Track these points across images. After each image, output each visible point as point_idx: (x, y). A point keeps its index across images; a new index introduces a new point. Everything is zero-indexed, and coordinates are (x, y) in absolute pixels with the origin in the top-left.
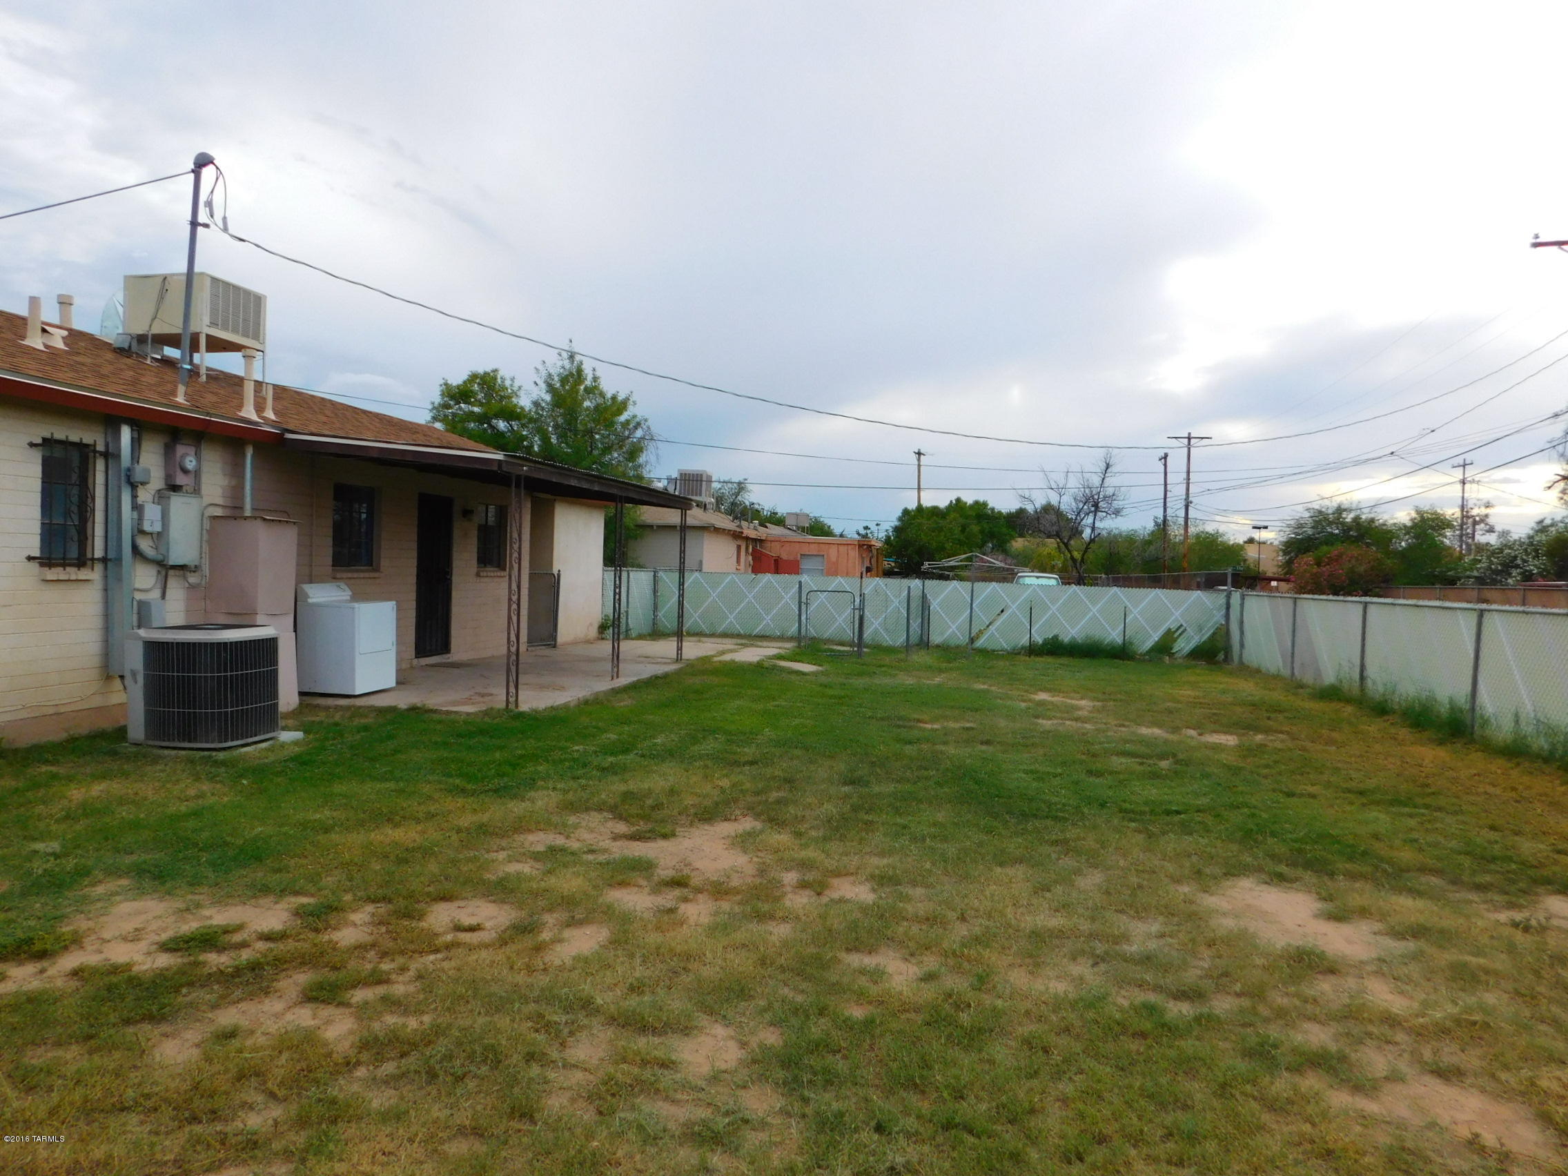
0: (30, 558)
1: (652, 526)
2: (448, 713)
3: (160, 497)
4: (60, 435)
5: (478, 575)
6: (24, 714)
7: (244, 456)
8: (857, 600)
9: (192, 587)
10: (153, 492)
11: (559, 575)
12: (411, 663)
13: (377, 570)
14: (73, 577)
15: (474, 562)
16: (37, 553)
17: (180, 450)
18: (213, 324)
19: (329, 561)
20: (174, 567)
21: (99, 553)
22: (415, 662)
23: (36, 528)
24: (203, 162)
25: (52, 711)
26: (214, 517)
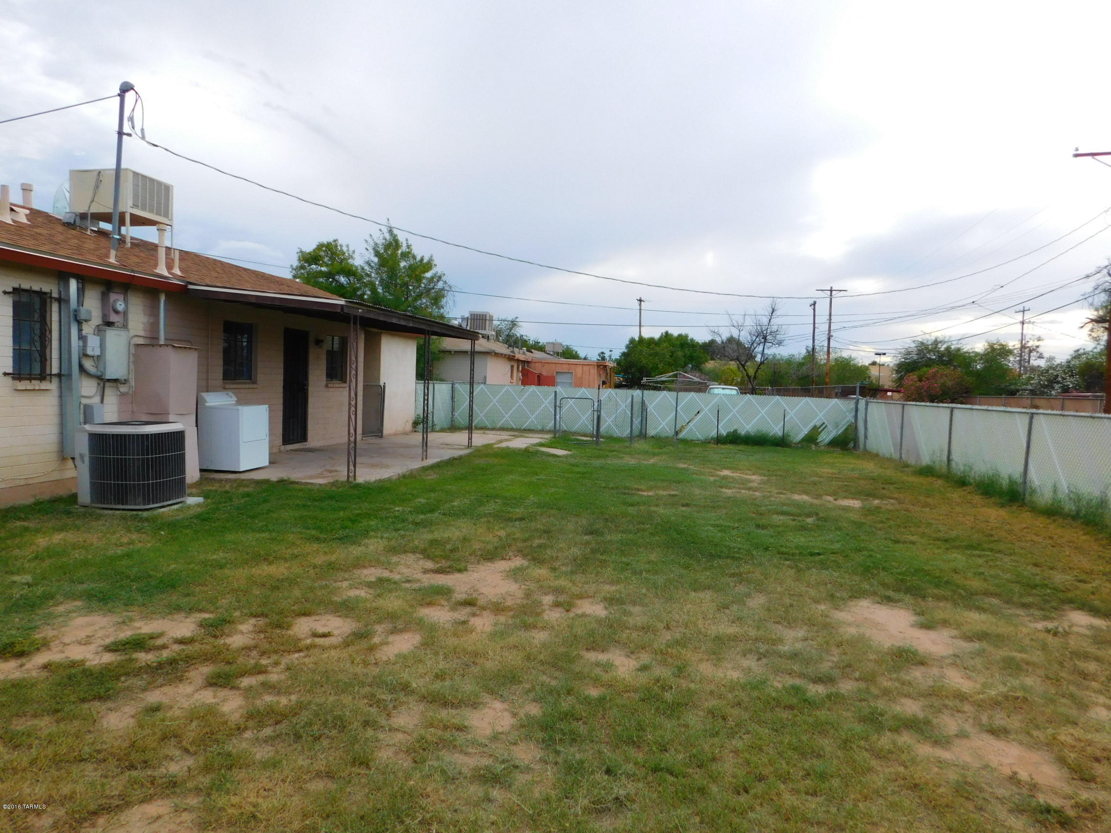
0: (5, 374)
1: (450, 352)
2: (306, 484)
3: (99, 331)
4: (26, 285)
5: (327, 386)
7: (159, 300)
8: (596, 404)
9: (122, 395)
10: (94, 327)
11: (384, 387)
12: (279, 449)
13: (255, 383)
14: (37, 388)
15: (324, 377)
16: (10, 370)
17: (113, 297)
18: (135, 206)
19: (220, 375)
20: (109, 380)
21: (55, 370)
22: (283, 448)
23: (9, 352)
24: (126, 88)
25: (22, 483)
26: (138, 345)
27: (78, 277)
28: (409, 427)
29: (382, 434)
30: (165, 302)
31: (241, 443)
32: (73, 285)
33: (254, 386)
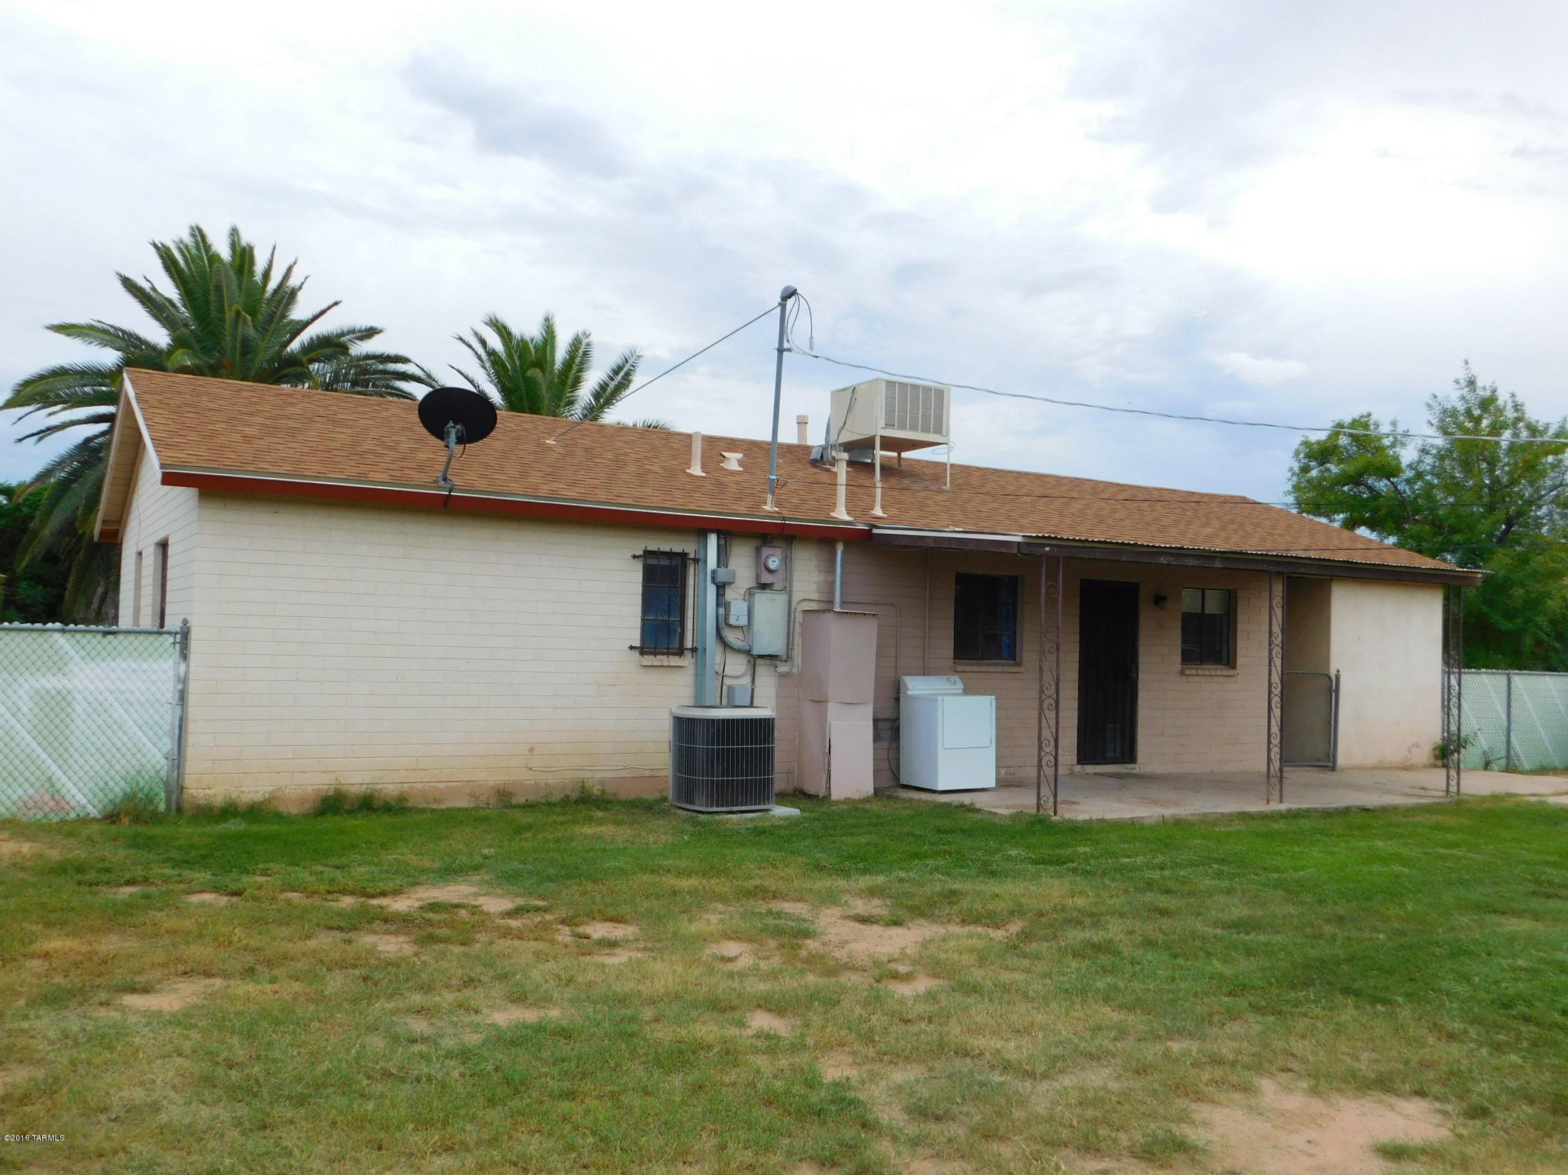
0: (631, 648)
3: (750, 593)
4: (653, 547)
5: (1182, 673)
6: (625, 774)
7: (834, 553)
9: (782, 675)
10: (743, 592)
11: (1338, 678)
12: (1071, 769)
13: (1019, 664)
14: (665, 664)
15: (1178, 658)
16: (638, 643)
17: (766, 551)
18: (889, 425)
19: (950, 653)
20: (762, 657)
21: (689, 644)
22: (1078, 768)
23: (638, 623)
24: (789, 294)
25: (647, 774)
26: (806, 611)
27: (719, 533)
28: (1424, 754)
29: (1335, 762)
30: (844, 553)
31: (940, 749)
32: (712, 540)
33: (1021, 669)
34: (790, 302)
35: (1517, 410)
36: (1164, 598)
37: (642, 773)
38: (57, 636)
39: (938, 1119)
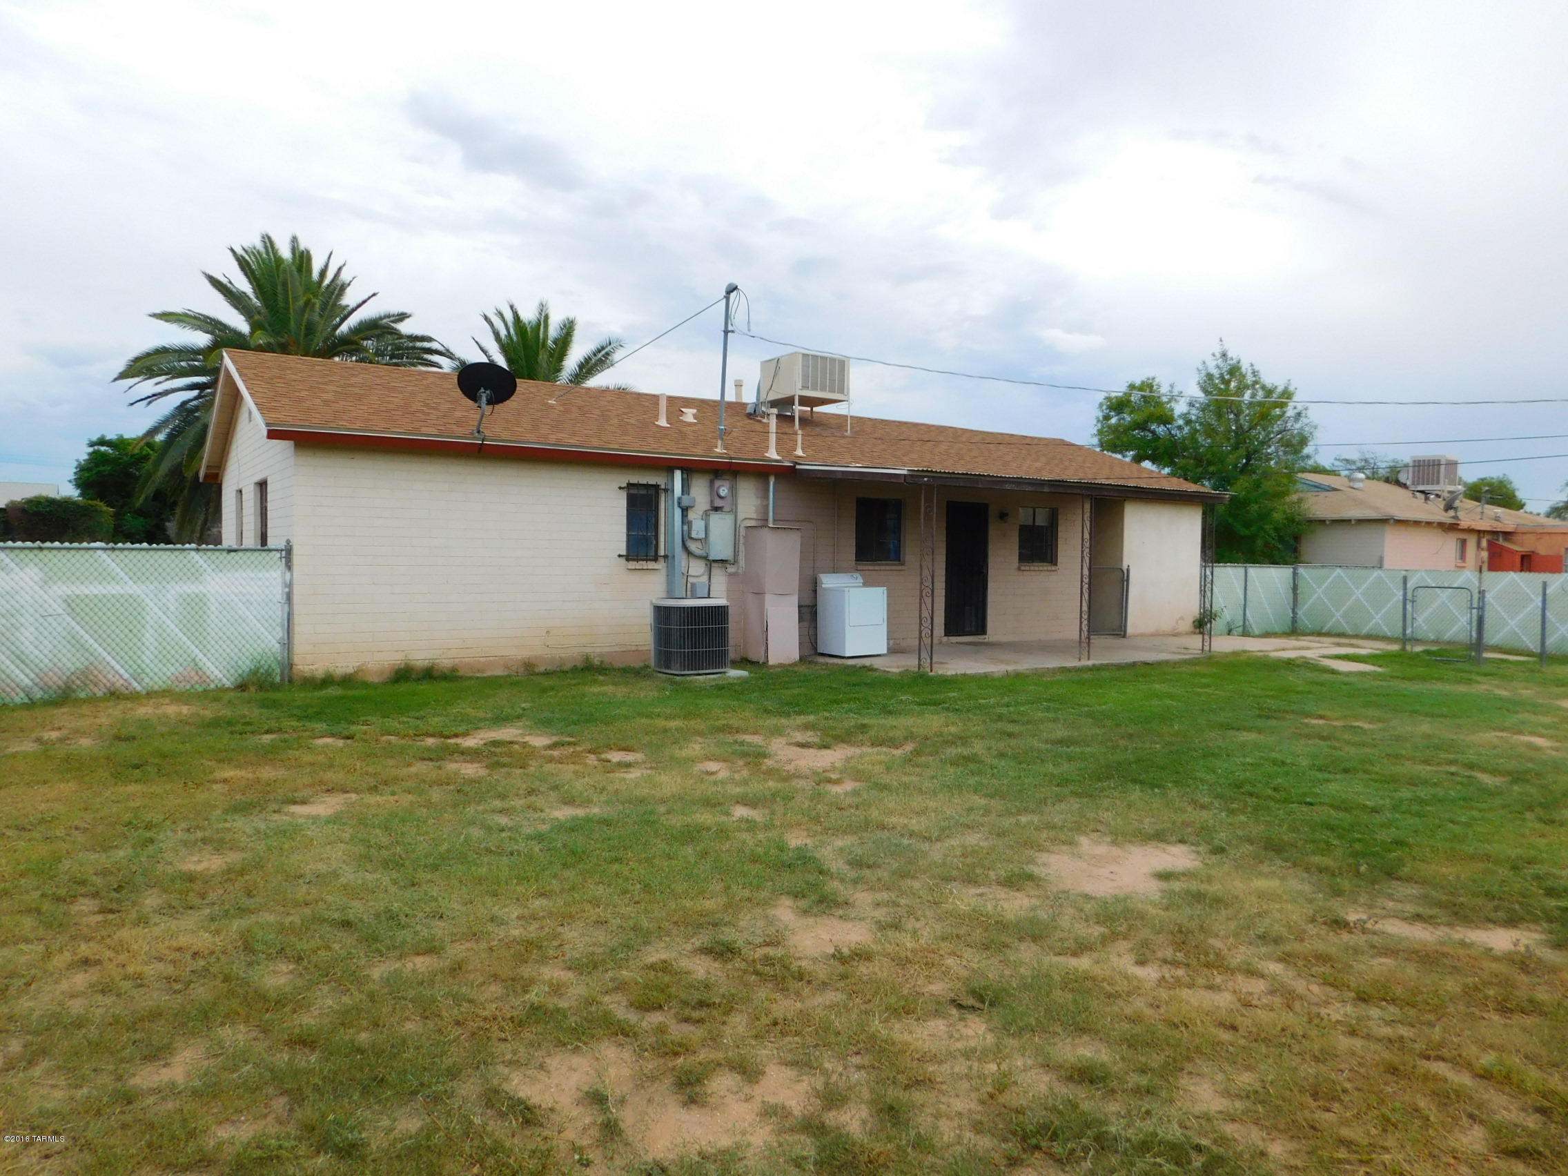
0: (620, 556)
1: (1322, 522)
3: (706, 515)
4: (634, 480)
5: (1019, 569)
6: (617, 649)
7: (768, 484)
9: (731, 575)
10: (701, 513)
11: (1128, 570)
12: (942, 640)
13: (903, 564)
14: (645, 567)
15: (1016, 558)
16: (624, 553)
17: (718, 483)
18: (805, 387)
19: (853, 556)
20: (715, 561)
21: (662, 552)
22: (947, 639)
23: (624, 538)
24: (732, 289)
25: (634, 648)
26: (747, 527)
27: (683, 470)
28: (1187, 625)
29: (1125, 631)
30: (775, 484)
31: (847, 625)
32: (678, 475)
33: (903, 568)
34: (733, 295)
35: (1255, 376)
36: (1007, 515)
37: (629, 648)
38: (193, 553)
39: (869, 867)
